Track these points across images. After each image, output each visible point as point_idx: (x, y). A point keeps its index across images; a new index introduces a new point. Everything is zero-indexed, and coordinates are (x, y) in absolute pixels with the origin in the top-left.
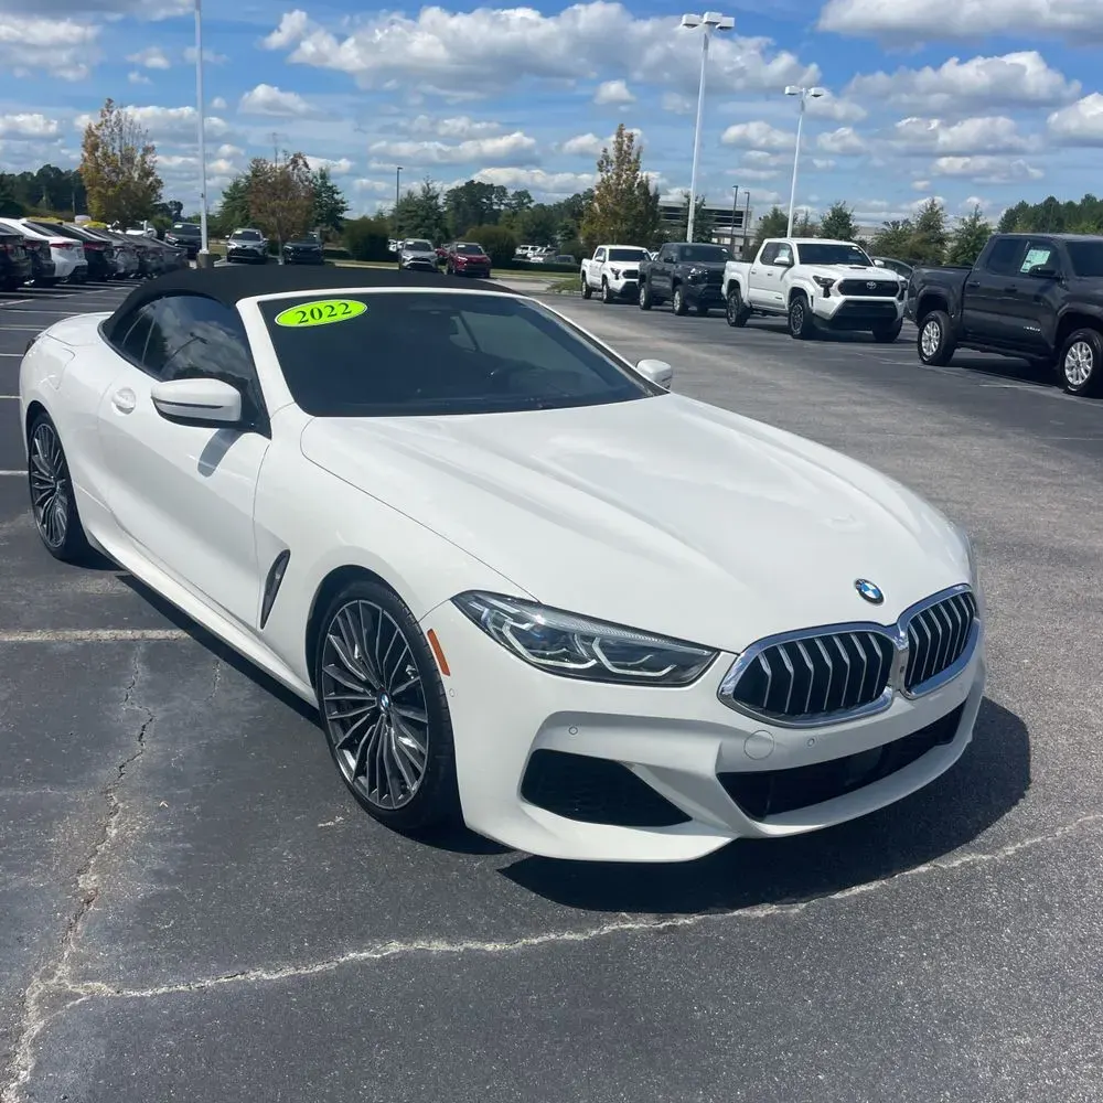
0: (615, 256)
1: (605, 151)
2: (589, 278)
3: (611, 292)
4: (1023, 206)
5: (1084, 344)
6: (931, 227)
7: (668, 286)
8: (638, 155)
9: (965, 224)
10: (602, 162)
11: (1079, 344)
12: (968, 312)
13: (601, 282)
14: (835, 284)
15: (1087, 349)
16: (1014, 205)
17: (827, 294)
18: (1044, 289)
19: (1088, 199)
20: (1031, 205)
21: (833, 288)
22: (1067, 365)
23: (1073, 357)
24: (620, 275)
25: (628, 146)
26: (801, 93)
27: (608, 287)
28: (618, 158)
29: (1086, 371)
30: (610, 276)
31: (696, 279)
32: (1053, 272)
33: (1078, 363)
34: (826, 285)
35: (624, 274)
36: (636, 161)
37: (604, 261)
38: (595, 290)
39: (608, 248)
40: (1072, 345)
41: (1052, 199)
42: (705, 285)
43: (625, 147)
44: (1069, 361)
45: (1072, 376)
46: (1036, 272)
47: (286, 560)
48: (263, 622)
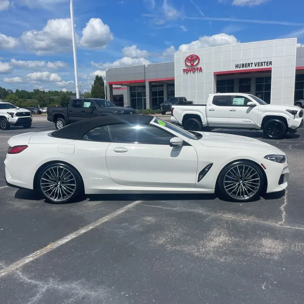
12: (70, 118)
14: (14, 114)
17: (12, 117)
21: (14, 115)
32: (94, 107)
34: (12, 114)
46: (90, 107)
47: (210, 166)
48: (198, 181)
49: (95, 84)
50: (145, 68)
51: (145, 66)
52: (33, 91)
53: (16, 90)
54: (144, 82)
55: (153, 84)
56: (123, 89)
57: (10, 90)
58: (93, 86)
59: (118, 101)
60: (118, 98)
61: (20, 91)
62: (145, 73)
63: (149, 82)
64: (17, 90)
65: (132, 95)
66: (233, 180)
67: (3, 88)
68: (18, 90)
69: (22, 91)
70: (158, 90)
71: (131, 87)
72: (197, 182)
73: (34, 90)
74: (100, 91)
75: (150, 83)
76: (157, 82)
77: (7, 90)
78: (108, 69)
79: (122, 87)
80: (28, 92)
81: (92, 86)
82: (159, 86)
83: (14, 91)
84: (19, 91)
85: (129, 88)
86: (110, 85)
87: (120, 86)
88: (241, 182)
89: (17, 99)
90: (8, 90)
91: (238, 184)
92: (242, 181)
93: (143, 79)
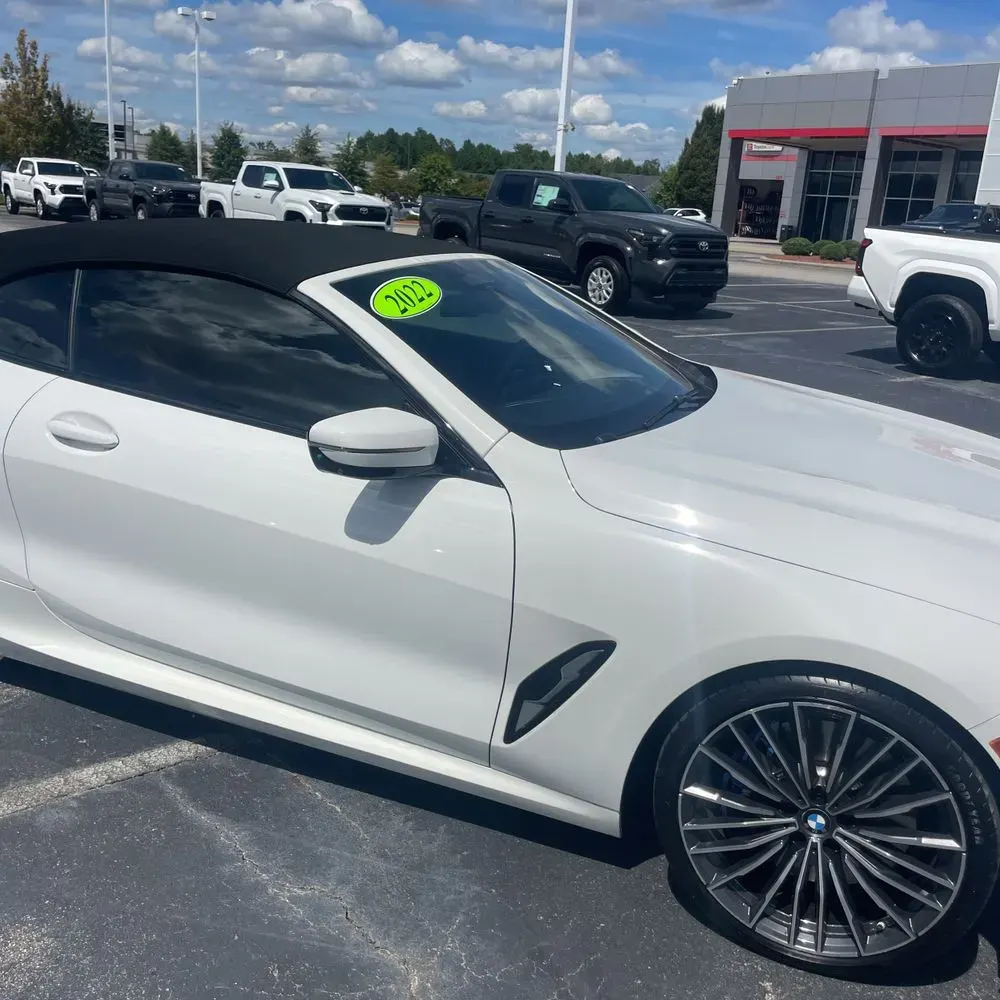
0: (45, 169)
1: (7, 56)
2: (14, 192)
3: (47, 208)
4: (369, 135)
5: (605, 270)
6: (308, 151)
7: (128, 203)
8: (45, 63)
9: (341, 149)
10: (6, 70)
11: (599, 270)
12: (485, 240)
13: (32, 197)
14: (332, 208)
15: (607, 274)
16: (362, 134)
18: (560, 220)
19: (420, 131)
20: (376, 134)
21: (330, 212)
22: (589, 287)
23: (594, 280)
24: (57, 189)
25: (33, 54)
26: (194, 15)
27: (43, 202)
28: (22, 65)
29: (608, 293)
30: (45, 191)
31: (160, 198)
32: (567, 207)
33: (600, 286)
35: (61, 189)
36: (44, 69)
37: (33, 175)
38: (23, 204)
39: (35, 161)
40: (592, 270)
41: (391, 131)
42: (172, 204)
43: (29, 54)
44: (591, 284)
45: (595, 297)
46: (552, 206)
47: (594, 653)
48: (511, 735)
49: (696, 135)
50: (876, 81)
51: (877, 72)
52: (513, 151)
53: (466, 142)
54: (863, 135)
55: (897, 146)
56: (788, 159)
57: (448, 141)
58: (690, 142)
59: (760, 205)
60: (763, 193)
61: (476, 145)
62: (872, 100)
63: (883, 137)
64: (468, 143)
65: (812, 184)
66: (755, 799)
67: (428, 133)
68: (469, 141)
69: (481, 146)
70: (915, 173)
71: (815, 153)
72: (498, 741)
73: (518, 147)
74: (708, 163)
75: (887, 141)
76: (917, 142)
77: (438, 141)
78: (735, 81)
79: (785, 153)
80: (498, 151)
81: (687, 141)
82: (925, 156)
83: (459, 146)
84: (473, 146)
85: (805, 154)
86: (733, 138)
87: (778, 148)
88: (812, 824)
89: (448, 171)
90: (442, 140)
91: (792, 836)
92: (821, 820)
93: (863, 124)
